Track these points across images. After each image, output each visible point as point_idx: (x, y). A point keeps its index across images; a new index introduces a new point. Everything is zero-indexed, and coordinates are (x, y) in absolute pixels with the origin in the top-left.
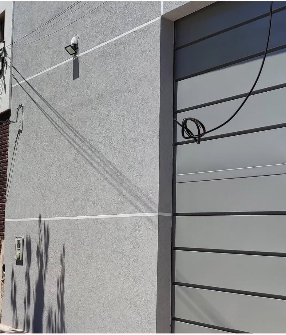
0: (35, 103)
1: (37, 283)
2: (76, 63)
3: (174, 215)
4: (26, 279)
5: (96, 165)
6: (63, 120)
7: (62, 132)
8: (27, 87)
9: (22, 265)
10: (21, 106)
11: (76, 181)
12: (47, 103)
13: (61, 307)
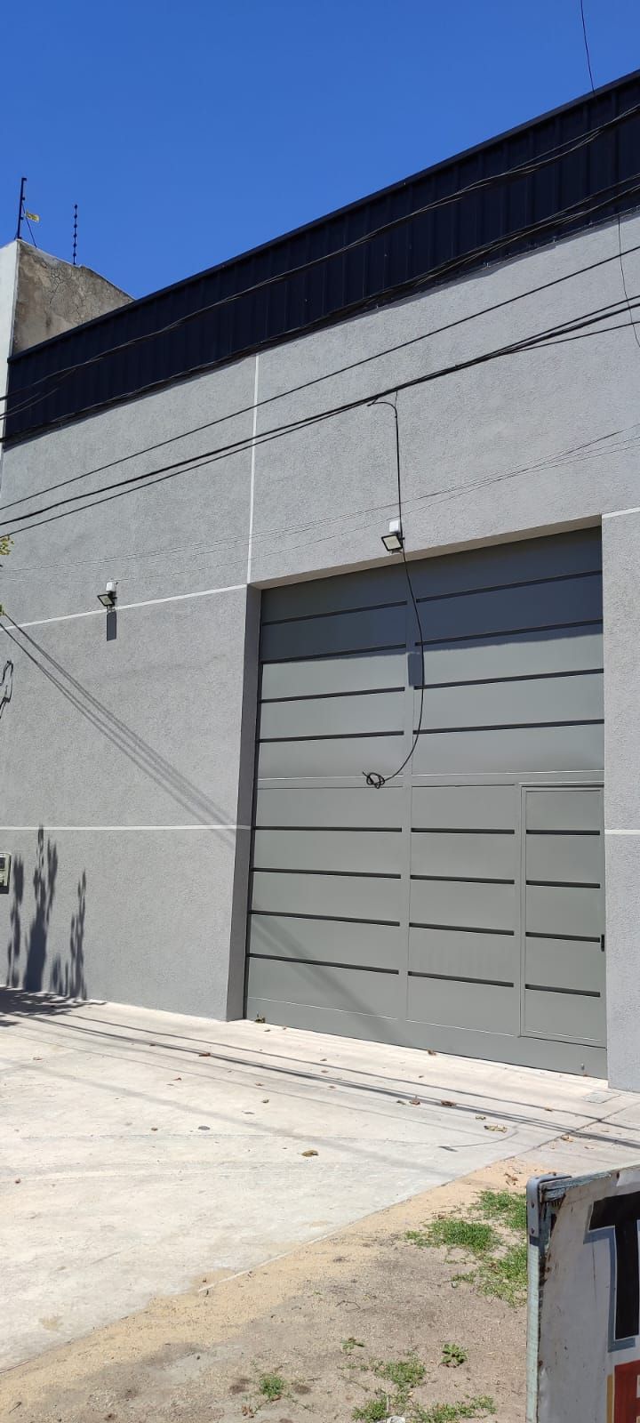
0: (35, 662)
1: (33, 925)
2: (112, 619)
3: (254, 828)
4: (12, 919)
5: (141, 761)
6: (86, 694)
7: (82, 710)
8: (22, 640)
9: (7, 893)
10: (9, 663)
11: (107, 779)
12: (57, 666)
13: (78, 956)
